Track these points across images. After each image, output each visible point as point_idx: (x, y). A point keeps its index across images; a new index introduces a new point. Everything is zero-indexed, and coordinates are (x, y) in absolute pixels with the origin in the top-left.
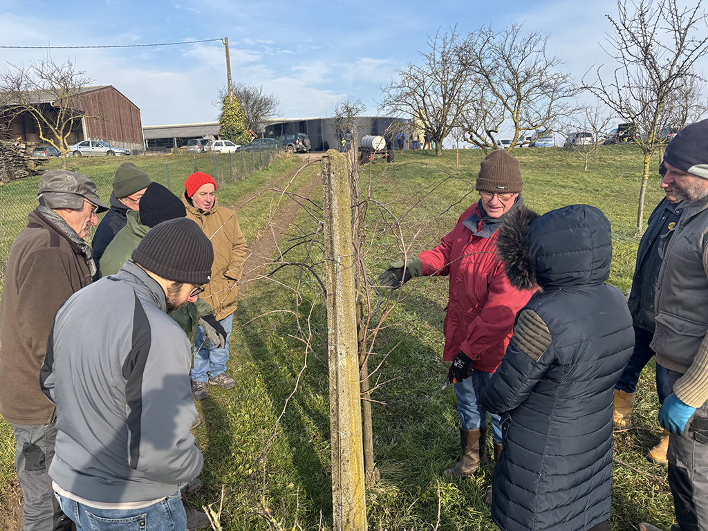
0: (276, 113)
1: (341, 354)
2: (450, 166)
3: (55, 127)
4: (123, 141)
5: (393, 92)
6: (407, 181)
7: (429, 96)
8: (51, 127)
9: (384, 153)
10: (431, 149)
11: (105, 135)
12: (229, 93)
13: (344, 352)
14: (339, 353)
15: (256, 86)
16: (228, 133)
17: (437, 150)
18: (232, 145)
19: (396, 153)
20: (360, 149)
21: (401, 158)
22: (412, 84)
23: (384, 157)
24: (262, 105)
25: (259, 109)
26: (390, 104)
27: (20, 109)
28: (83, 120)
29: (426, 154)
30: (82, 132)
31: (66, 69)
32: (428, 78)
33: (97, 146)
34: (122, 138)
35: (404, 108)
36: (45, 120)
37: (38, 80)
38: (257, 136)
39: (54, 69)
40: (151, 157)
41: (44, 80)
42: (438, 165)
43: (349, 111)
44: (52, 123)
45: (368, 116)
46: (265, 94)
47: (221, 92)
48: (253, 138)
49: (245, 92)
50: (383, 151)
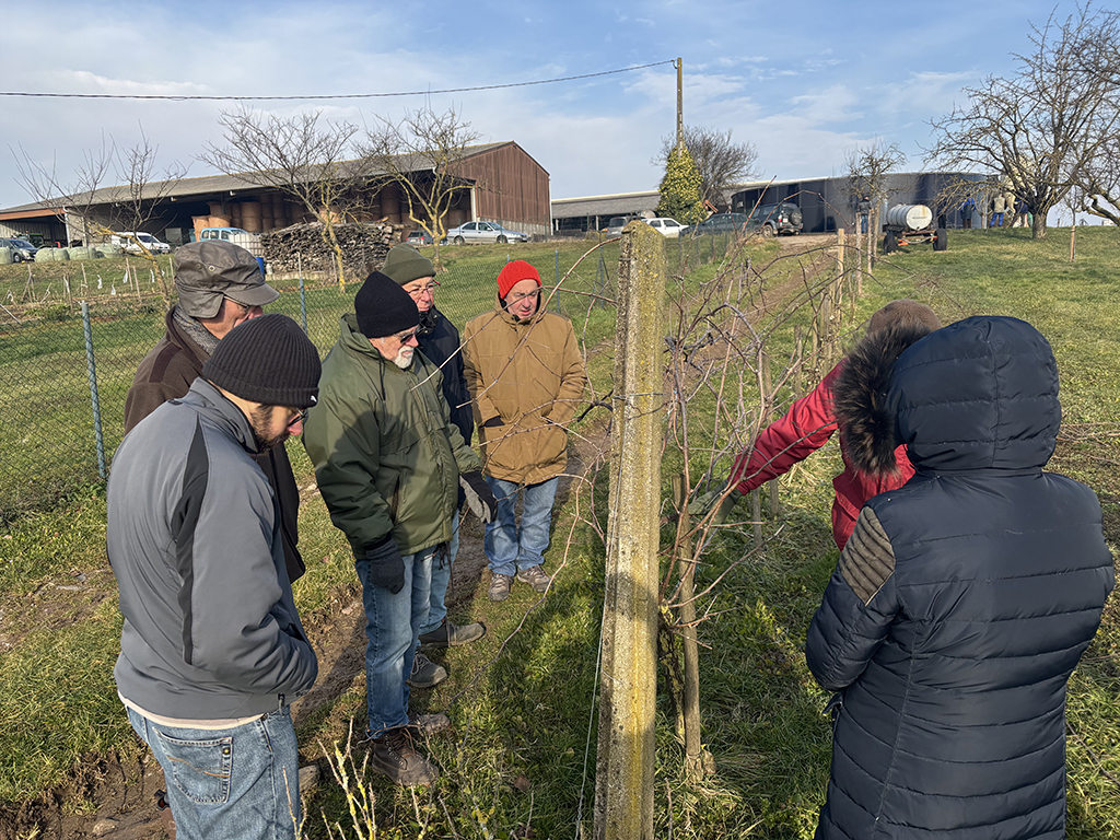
0: (751, 173)
1: (624, 553)
2: (1058, 256)
3: (428, 203)
4: (523, 221)
5: (954, 128)
6: (959, 284)
7: (1026, 131)
8: (424, 203)
9: (928, 235)
10: (1026, 225)
11: (499, 214)
12: (678, 143)
13: (628, 551)
14: (621, 551)
15: (722, 131)
16: (670, 207)
17: (1035, 229)
18: (675, 225)
19: (951, 234)
20: (885, 228)
21: (961, 242)
22: (994, 113)
23: (928, 242)
24: (730, 160)
25: (724, 167)
26: (949, 148)
27: (386, 179)
28: (473, 193)
29: (1015, 236)
30: (470, 209)
31: (447, 122)
32: (1026, 99)
33: (486, 229)
34: (521, 217)
35: (972, 154)
36: (416, 193)
37: (411, 139)
38: (716, 210)
39: (433, 121)
40: (553, 244)
41: (418, 138)
42: (1031, 256)
43: (873, 164)
44: (425, 198)
45: (910, 172)
46: (735, 142)
47: (666, 143)
48: (710, 213)
49: (704, 143)
50: (926, 231)
